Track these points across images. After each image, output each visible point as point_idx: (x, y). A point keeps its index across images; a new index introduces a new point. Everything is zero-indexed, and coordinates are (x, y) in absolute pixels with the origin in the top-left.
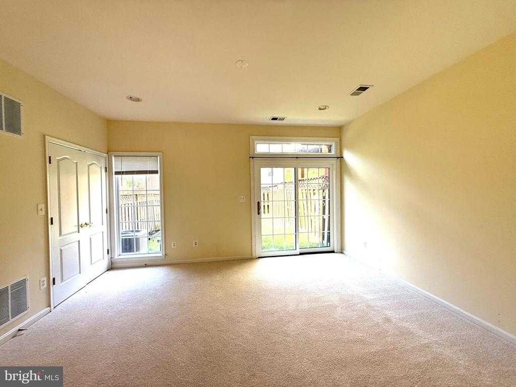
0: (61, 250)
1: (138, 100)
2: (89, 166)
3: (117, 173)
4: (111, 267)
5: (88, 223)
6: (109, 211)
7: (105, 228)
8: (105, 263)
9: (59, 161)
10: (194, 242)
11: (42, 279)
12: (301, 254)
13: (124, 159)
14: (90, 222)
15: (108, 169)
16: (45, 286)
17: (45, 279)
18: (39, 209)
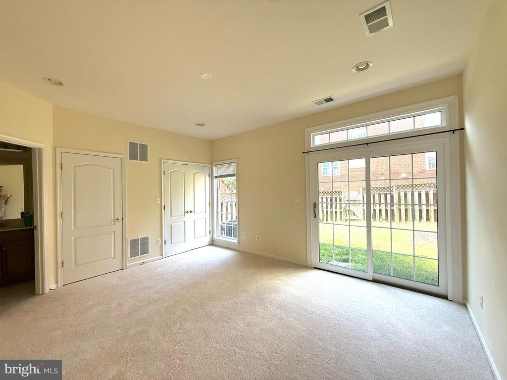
0: (171, 225)
1: (203, 125)
2: (194, 174)
3: (216, 177)
4: (212, 243)
5: (193, 210)
6: (211, 204)
7: (208, 216)
8: (207, 240)
9: (170, 172)
10: (257, 236)
11: (158, 239)
12: (375, 281)
13: (219, 166)
14: (194, 211)
15: (211, 175)
16: (160, 243)
17: (160, 240)
18: (157, 200)
